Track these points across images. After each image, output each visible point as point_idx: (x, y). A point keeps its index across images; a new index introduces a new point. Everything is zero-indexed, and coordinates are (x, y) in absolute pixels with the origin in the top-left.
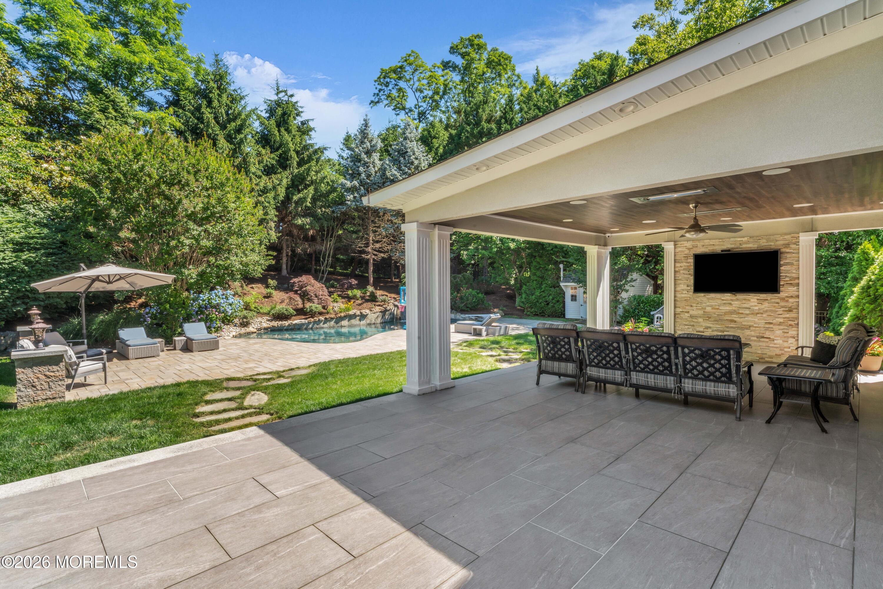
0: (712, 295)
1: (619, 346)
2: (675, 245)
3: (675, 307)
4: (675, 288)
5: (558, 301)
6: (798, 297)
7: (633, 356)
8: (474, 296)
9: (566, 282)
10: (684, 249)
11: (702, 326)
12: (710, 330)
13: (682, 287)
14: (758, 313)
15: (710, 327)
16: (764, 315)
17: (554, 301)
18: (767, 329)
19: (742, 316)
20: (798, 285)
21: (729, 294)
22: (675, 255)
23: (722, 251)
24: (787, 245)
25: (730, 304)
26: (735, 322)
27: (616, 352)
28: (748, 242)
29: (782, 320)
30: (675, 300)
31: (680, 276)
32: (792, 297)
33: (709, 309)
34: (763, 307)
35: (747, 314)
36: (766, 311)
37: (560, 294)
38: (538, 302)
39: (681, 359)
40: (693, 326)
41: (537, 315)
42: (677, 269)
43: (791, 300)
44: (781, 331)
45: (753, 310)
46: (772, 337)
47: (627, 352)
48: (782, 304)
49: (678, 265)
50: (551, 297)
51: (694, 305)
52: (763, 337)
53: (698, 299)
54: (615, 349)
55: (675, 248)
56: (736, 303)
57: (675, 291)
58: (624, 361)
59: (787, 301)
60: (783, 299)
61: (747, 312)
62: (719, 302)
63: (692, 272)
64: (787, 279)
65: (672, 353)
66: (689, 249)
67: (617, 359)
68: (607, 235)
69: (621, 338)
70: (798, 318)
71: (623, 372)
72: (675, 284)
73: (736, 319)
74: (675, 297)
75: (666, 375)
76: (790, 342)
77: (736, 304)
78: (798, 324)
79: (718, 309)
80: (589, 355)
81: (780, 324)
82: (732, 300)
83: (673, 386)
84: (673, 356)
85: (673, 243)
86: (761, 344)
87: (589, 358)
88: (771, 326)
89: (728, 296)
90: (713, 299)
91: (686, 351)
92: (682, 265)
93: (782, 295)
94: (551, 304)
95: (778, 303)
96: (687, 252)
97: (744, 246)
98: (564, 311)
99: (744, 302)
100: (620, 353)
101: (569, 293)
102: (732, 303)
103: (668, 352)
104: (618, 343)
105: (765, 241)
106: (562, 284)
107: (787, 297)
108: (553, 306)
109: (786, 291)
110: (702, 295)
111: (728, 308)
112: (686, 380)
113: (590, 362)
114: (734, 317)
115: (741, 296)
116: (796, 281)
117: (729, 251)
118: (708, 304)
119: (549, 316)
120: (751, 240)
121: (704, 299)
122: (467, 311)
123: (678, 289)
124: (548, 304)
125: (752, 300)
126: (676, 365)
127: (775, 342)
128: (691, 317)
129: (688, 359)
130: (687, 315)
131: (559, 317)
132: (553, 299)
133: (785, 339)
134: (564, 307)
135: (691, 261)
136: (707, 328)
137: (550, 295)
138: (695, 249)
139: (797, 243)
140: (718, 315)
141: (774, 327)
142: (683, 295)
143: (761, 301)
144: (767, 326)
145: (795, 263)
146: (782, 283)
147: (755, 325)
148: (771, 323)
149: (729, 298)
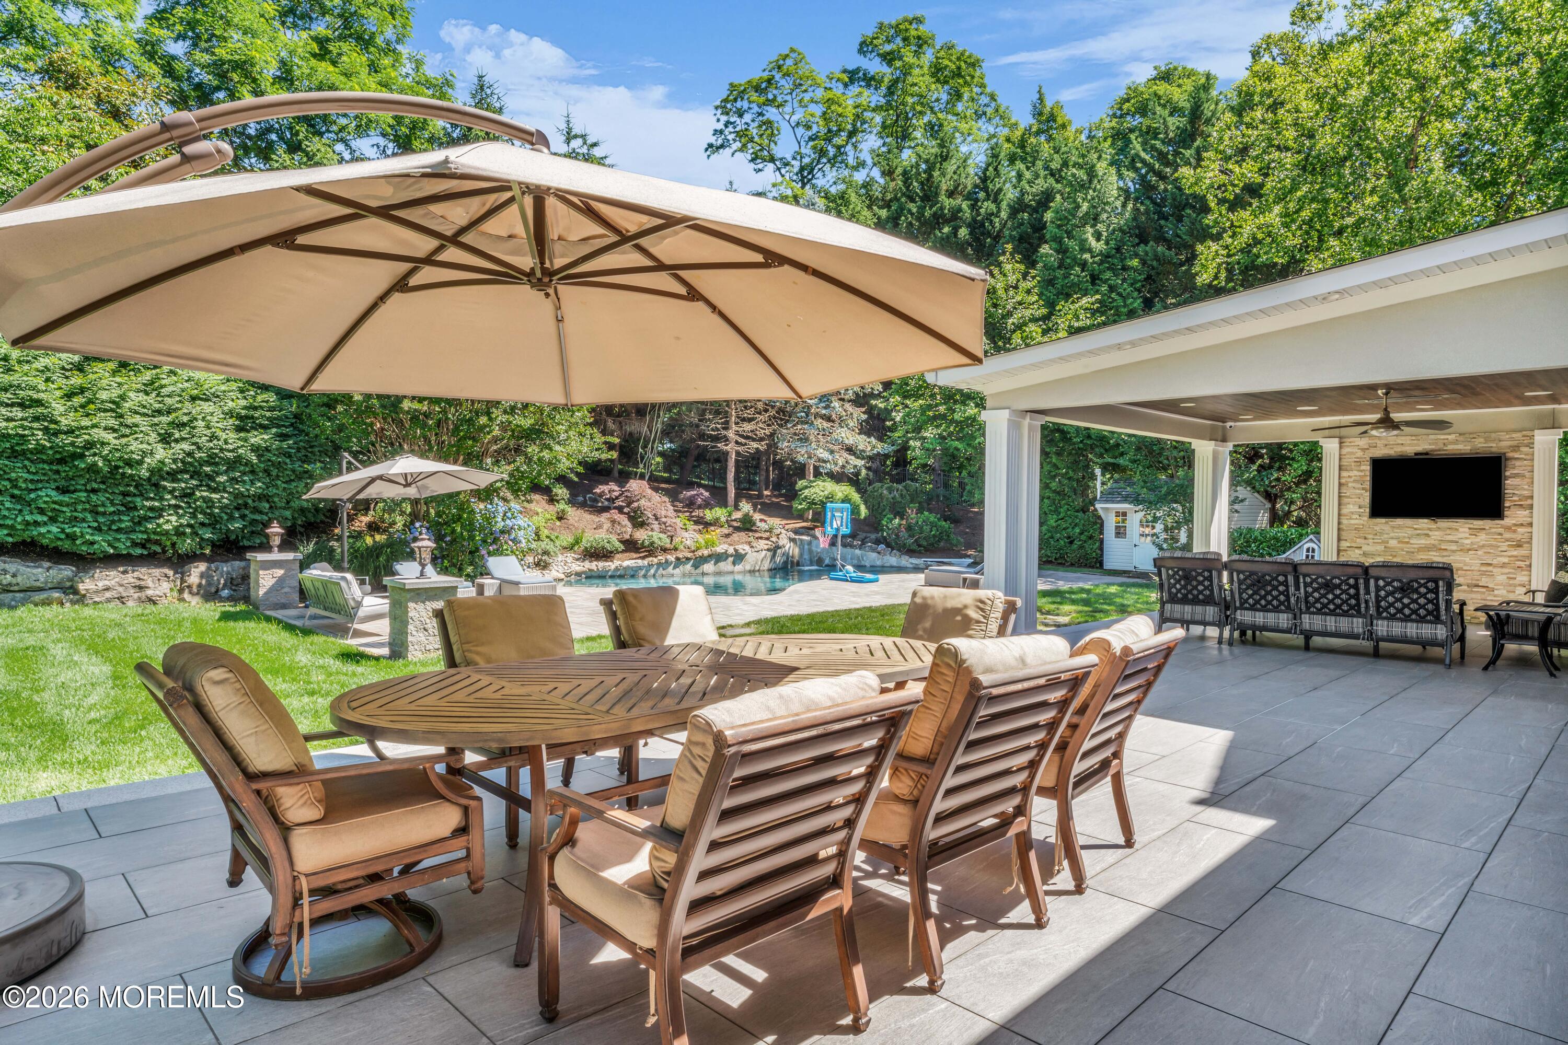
0: (1399, 521)
1: (1286, 581)
2: (1341, 443)
3: (1339, 540)
4: (1339, 510)
5: (1091, 537)
6: (1531, 525)
7: (1306, 592)
8: (933, 525)
9: (1107, 501)
10: (1355, 450)
13: (1350, 508)
14: (1470, 550)
16: (1479, 553)
17: (1083, 537)
18: (1484, 573)
19: (1445, 553)
20: (1531, 507)
21: (1426, 521)
22: (1340, 459)
23: (1416, 454)
24: (1516, 448)
25: (1427, 535)
27: (1281, 588)
28: (1456, 442)
29: (1506, 560)
30: (1339, 529)
31: (1347, 492)
32: (1522, 525)
33: (1393, 543)
34: (1478, 540)
35: (1454, 551)
36: (1483, 546)
37: (1095, 523)
38: (1052, 537)
39: (1373, 595)
41: (1050, 562)
42: (1343, 481)
43: (1520, 530)
44: (1505, 577)
45: (1463, 545)
46: (1491, 586)
47: (1297, 588)
48: (1508, 535)
49: (1344, 474)
50: (1077, 530)
51: (1370, 536)
52: (1477, 586)
53: (1377, 528)
54: (1281, 584)
55: (1341, 448)
56: (1436, 533)
57: (1339, 515)
58: (1292, 600)
59: (1515, 531)
60: (1508, 528)
61: (1454, 547)
62: (1410, 531)
63: (1368, 485)
64: (1515, 498)
65: (1362, 587)
66: (1363, 450)
67: (1282, 598)
68: (1229, 424)
69: (1290, 568)
70: (1530, 557)
71: (1290, 616)
72: (1340, 504)
74: (1339, 523)
75: (1353, 616)
76: (1517, 592)
77: (1436, 535)
78: (1530, 566)
79: (1408, 543)
80: (1240, 594)
81: (1504, 565)
82: (1430, 529)
83: (1361, 630)
84: (1362, 591)
85: (1337, 440)
86: (1473, 596)
87: (1241, 598)
88: (1490, 568)
89: (1424, 523)
90: (1399, 527)
91: (1381, 583)
92: (1351, 474)
93: (1507, 521)
94: (1078, 543)
95: (1500, 534)
96: (1360, 454)
97: (1450, 447)
98: (1102, 555)
99: (1448, 532)
100: (1287, 590)
101: (1111, 522)
102: (1431, 533)
103: (1356, 587)
104: (1286, 577)
105: (1482, 440)
106: (1098, 506)
107: (1515, 525)
108: (1081, 547)
109: (1513, 516)
110: (1383, 520)
111: (1423, 541)
112: (1380, 622)
113: (1242, 604)
114: (1433, 555)
115: (1444, 523)
116: (1529, 502)
117: (1427, 454)
118: (1392, 535)
119: (1072, 565)
120: (1461, 438)
121: (1387, 528)
122: (920, 552)
123: (1344, 511)
124: (1071, 542)
125: (1461, 530)
126: (1367, 602)
127: (1496, 592)
128: (1365, 555)
129: (1383, 593)
130: (1357, 551)
131: (1093, 567)
132: (1081, 533)
133: (1511, 588)
134: (1101, 549)
135: (1367, 468)
137: (1076, 525)
138: (1372, 450)
139: (1531, 445)
140: (1408, 552)
141: (1495, 570)
142: (1353, 522)
143: (1474, 532)
144: (1484, 568)
145: (1527, 474)
146: (1507, 504)
147: (1465, 568)
148: (1490, 565)
149: (1425, 526)
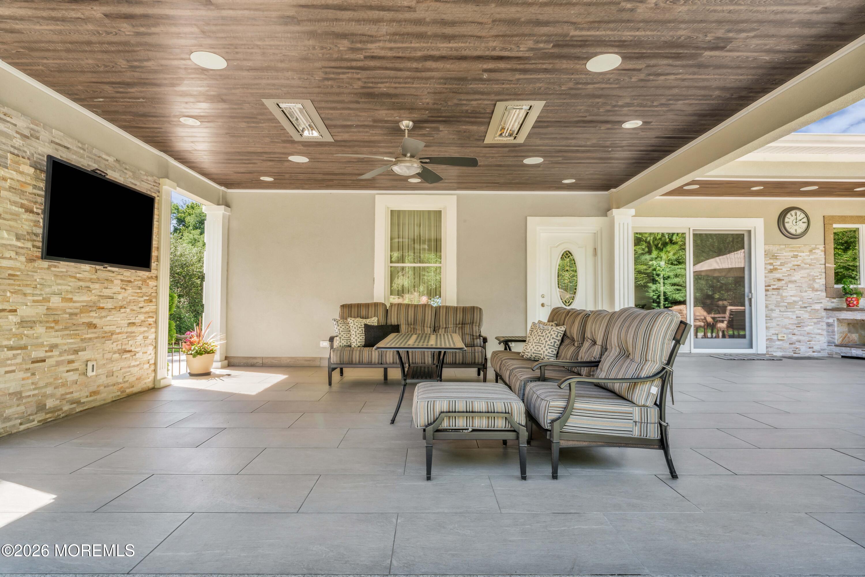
6: (157, 278)
10: (11, 132)
11: (42, 345)
12: (56, 352)
14: (121, 307)
15: (56, 346)
16: (128, 310)
18: (130, 335)
19: (104, 314)
20: (157, 259)
25: (89, 289)
26: (95, 327)
29: (143, 317)
32: (152, 278)
33: (56, 301)
34: (126, 295)
35: (110, 310)
36: (130, 302)
40: (24, 348)
43: (151, 283)
44: (142, 337)
45: (117, 301)
48: (144, 289)
51: (28, 290)
53: (37, 276)
56: (97, 286)
59: (148, 285)
62: (74, 283)
73: (95, 321)
76: (149, 352)
77: (96, 289)
78: (156, 322)
79: (71, 300)
81: (142, 324)
82: (91, 280)
88: (134, 329)
89: (86, 271)
90: (63, 276)
95: (140, 288)
99: (106, 285)
102: (92, 286)
107: (148, 277)
111: (83, 298)
114: (93, 317)
115: (103, 273)
116: (156, 253)
118: (55, 288)
121: (48, 277)
125: (116, 282)
128: (23, 323)
130: (13, 318)
133: (145, 349)
136: (53, 347)
140: (71, 314)
143: (124, 285)
144: (130, 329)
147: (118, 331)
148: (133, 324)
149: (86, 275)
